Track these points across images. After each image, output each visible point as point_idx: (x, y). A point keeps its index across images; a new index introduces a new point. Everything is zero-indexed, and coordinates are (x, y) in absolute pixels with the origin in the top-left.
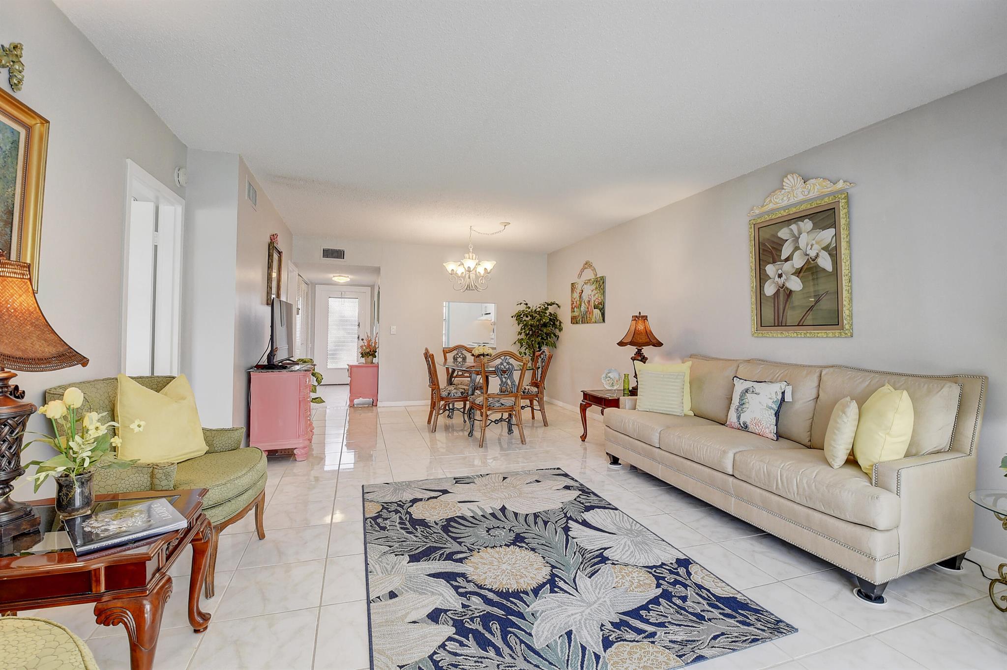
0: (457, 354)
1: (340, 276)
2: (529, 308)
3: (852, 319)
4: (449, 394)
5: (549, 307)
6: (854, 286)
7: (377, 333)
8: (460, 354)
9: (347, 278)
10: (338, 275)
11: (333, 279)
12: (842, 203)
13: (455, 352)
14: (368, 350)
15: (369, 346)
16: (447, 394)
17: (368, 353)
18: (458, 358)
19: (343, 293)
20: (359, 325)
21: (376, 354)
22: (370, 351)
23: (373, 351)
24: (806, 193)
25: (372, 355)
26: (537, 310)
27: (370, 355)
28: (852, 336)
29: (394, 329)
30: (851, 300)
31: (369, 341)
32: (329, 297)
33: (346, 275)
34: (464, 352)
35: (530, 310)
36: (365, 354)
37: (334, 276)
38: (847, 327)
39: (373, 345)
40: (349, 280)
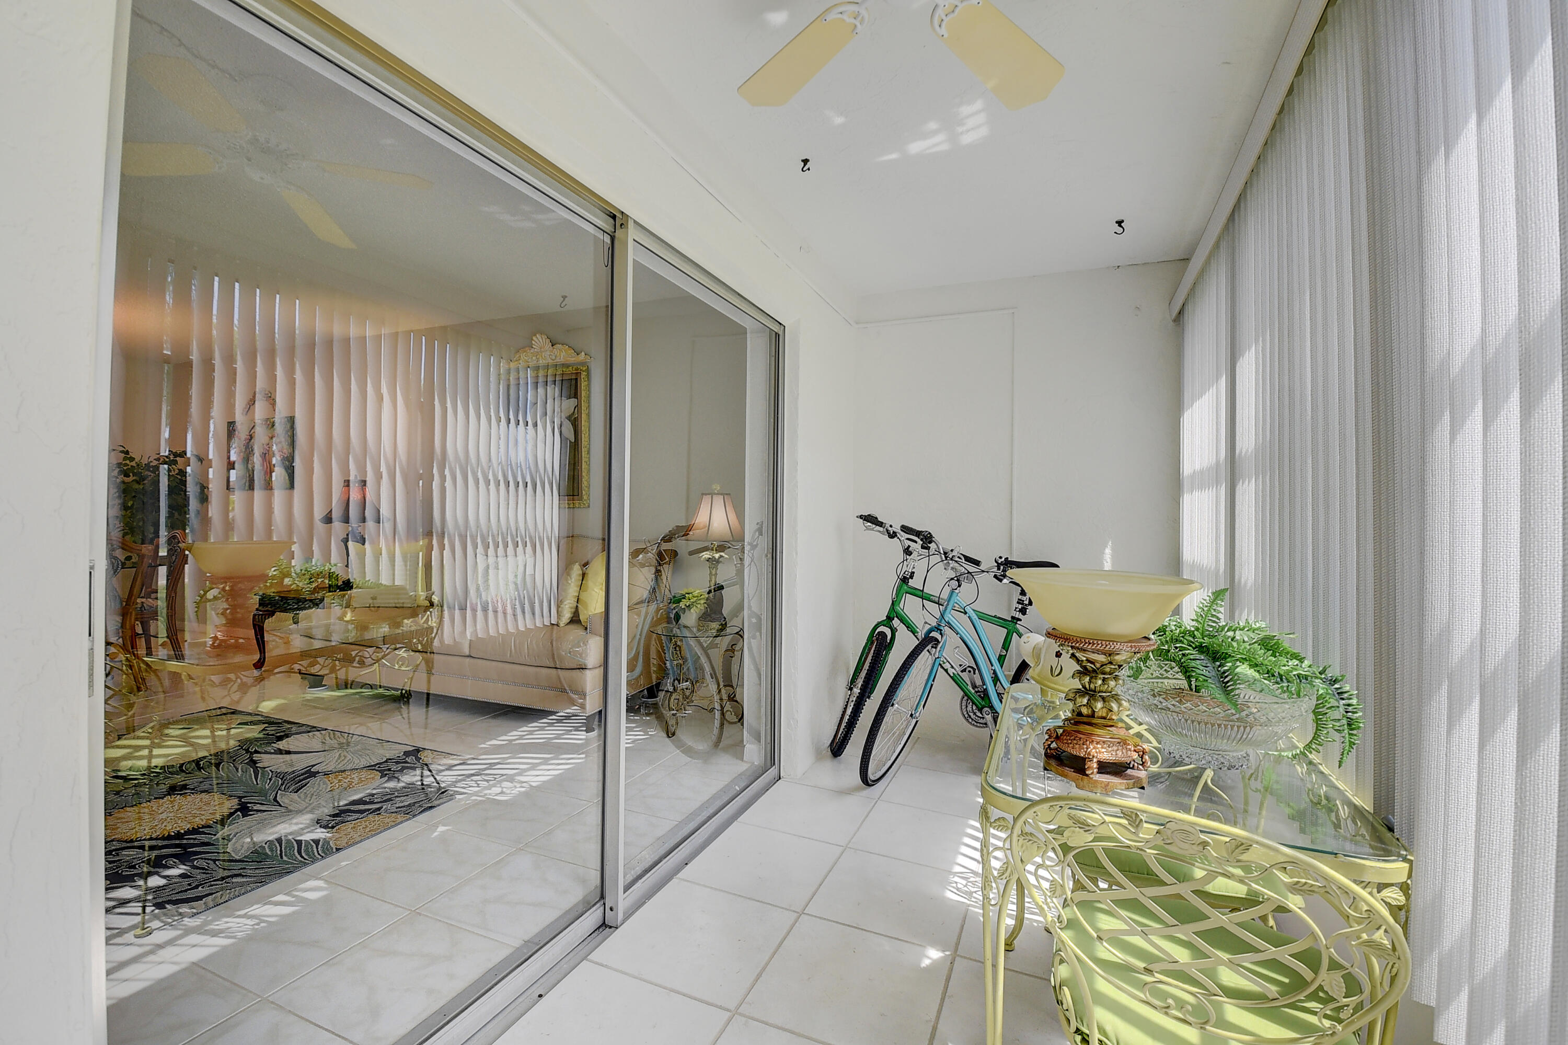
2: (132, 459)
3: (589, 490)
5: (178, 459)
6: (592, 459)
12: (584, 374)
24: (554, 358)
26: (151, 464)
28: (589, 507)
30: (589, 471)
35: (133, 464)
38: (585, 497)
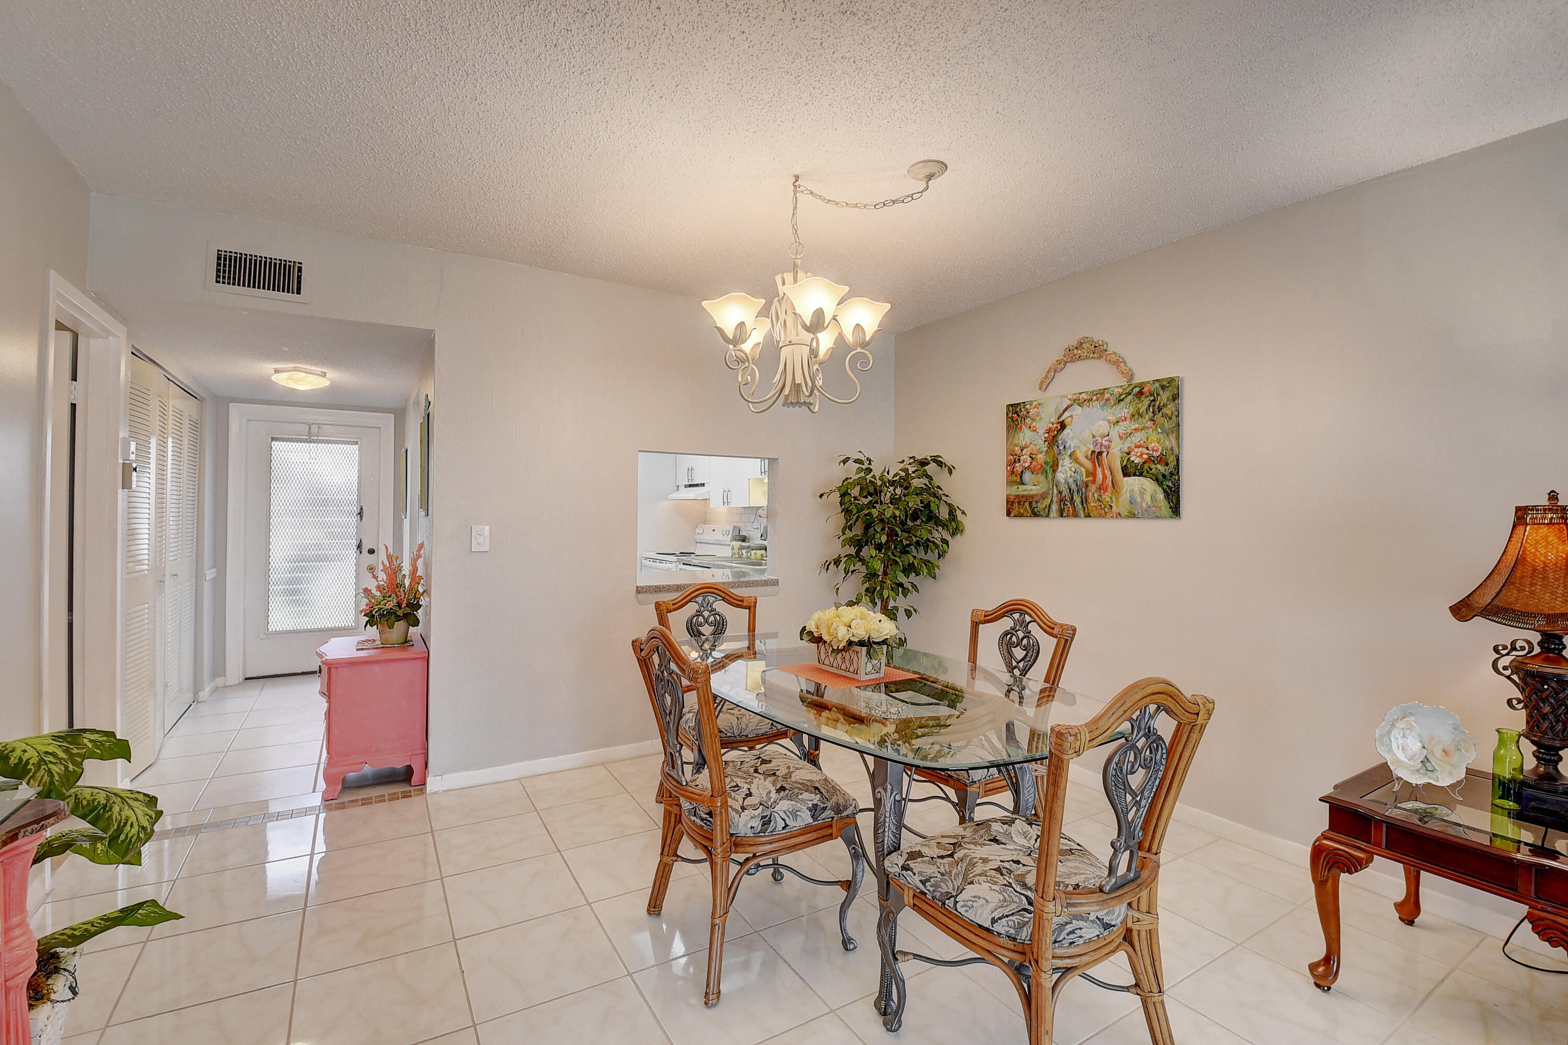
0: (699, 613)
1: (295, 369)
4: (766, 821)
5: (923, 468)
7: (421, 546)
8: (706, 614)
9: (321, 379)
10: (292, 365)
11: (275, 378)
13: (691, 608)
14: (391, 604)
15: (394, 586)
16: (757, 823)
17: (391, 613)
18: (701, 625)
19: (314, 429)
20: (360, 514)
21: (420, 613)
22: (399, 605)
23: (409, 605)
25: (406, 616)
26: (889, 478)
27: (398, 618)
29: (482, 537)
31: (393, 571)
32: (273, 439)
33: (319, 369)
34: (721, 606)
35: (872, 479)
36: (382, 616)
37: (277, 371)
39: (407, 582)
40: (324, 383)
